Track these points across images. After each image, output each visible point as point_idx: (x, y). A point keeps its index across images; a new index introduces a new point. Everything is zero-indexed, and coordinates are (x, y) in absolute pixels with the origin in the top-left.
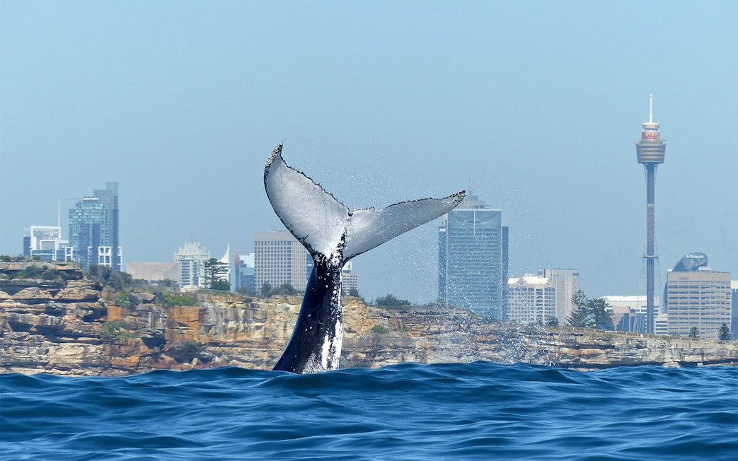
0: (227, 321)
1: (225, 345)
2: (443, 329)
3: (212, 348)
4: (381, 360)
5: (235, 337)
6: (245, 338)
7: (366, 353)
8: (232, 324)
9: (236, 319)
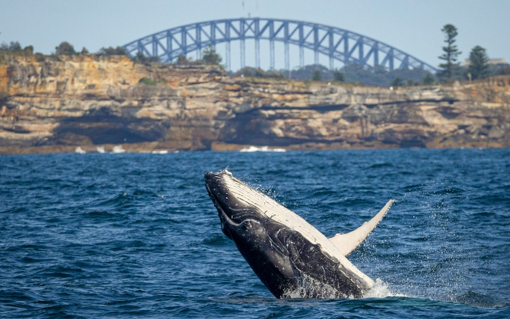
0: (29, 76)
1: (28, 96)
2: (201, 80)
3: (17, 99)
4: (149, 106)
5: (35, 89)
6: (42, 90)
7: (139, 101)
8: (33, 79)
9: (36, 75)
